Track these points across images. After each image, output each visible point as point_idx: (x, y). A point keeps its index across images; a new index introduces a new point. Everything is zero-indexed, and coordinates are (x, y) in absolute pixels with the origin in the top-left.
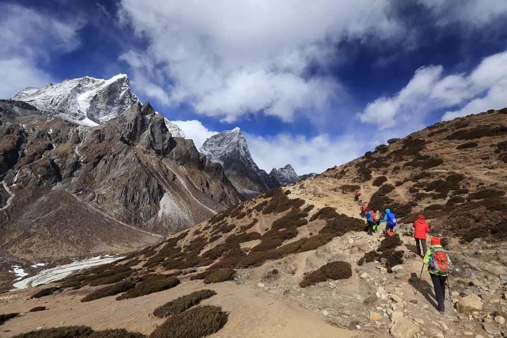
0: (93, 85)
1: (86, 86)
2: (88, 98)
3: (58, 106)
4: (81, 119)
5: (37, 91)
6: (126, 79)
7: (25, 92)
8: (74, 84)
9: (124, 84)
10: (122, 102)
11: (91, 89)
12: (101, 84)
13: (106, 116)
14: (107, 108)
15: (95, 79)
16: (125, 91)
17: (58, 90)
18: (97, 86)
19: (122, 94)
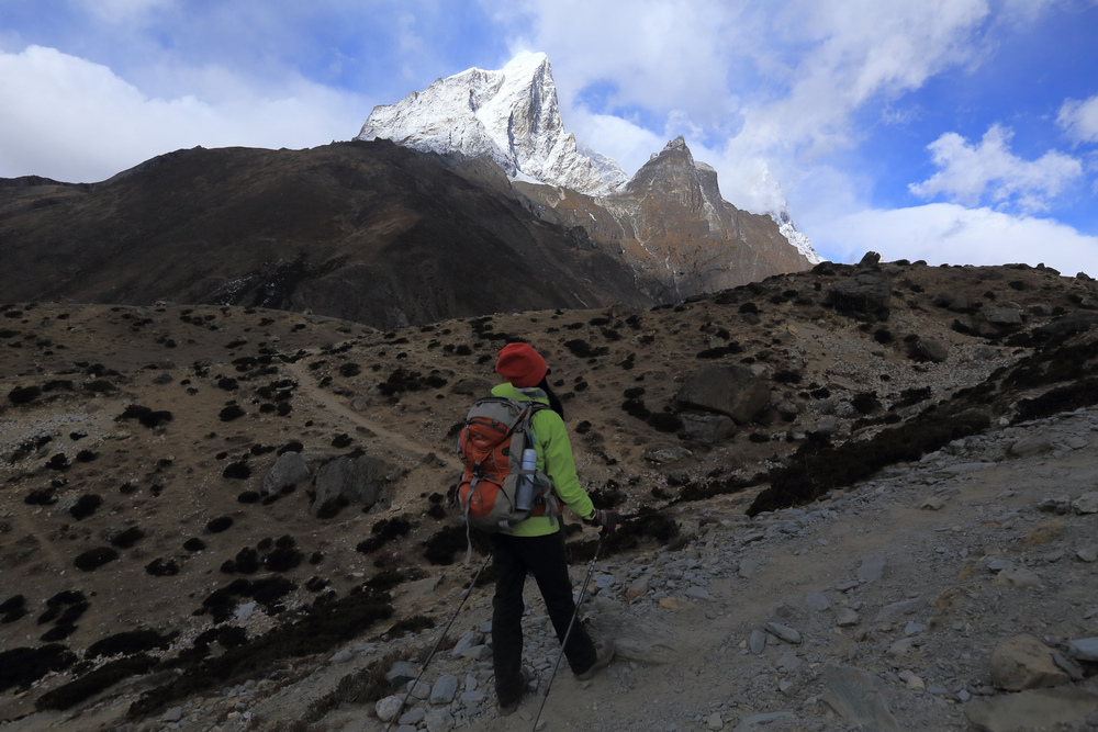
0: (489, 87)
1: (478, 92)
2: (499, 122)
3: (464, 146)
4: (514, 174)
5: (395, 111)
6: (547, 67)
7: (377, 118)
8: (456, 90)
9: (546, 77)
10: (550, 126)
11: (488, 97)
12: (501, 83)
13: (531, 161)
14: (530, 141)
15: (488, 72)
16: (550, 97)
17: (438, 107)
18: (497, 88)
19: (545, 106)
